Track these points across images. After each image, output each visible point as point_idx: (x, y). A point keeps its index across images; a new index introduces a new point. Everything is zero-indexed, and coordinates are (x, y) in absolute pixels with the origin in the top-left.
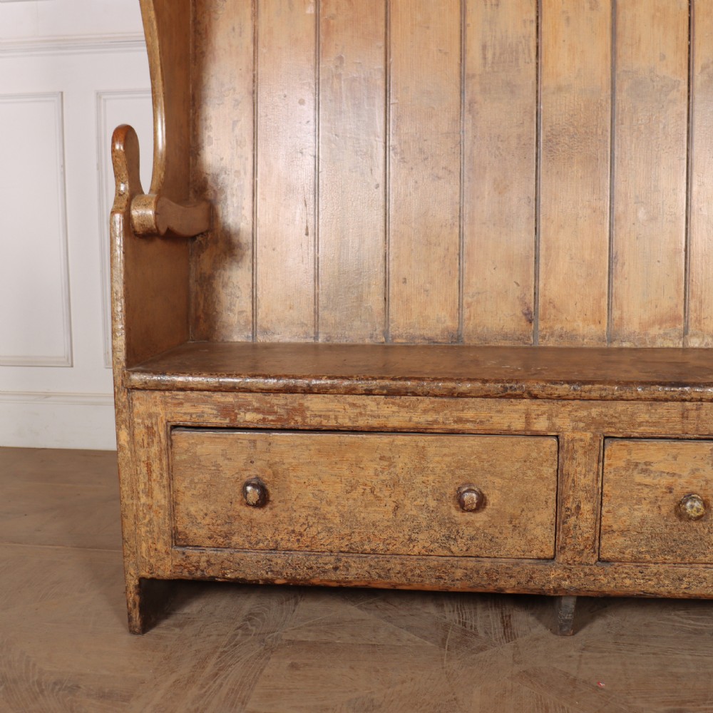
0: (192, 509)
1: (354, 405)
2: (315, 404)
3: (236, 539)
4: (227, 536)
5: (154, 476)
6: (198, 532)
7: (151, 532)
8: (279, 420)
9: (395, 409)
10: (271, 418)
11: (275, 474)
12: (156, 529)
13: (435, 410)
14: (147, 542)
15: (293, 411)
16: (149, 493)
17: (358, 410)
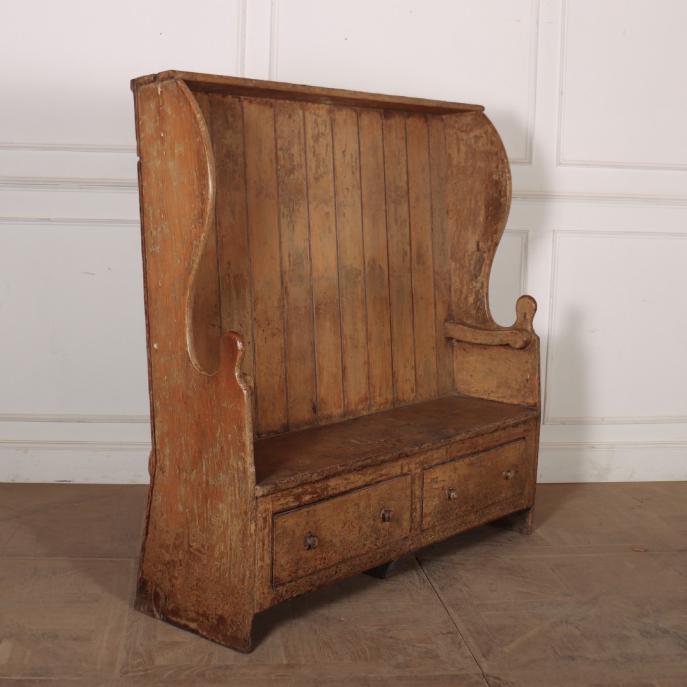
0: (282, 562)
1: (346, 479)
2: (333, 483)
3: (300, 572)
4: (296, 572)
5: (265, 547)
6: (284, 575)
7: (261, 583)
8: (318, 496)
9: (360, 476)
10: (315, 496)
11: (317, 528)
12: (264, 580)
13: (373, 473)
14: (259, 590)
15: (324, 489)
16: (262, 559)
17: (346, 482)
